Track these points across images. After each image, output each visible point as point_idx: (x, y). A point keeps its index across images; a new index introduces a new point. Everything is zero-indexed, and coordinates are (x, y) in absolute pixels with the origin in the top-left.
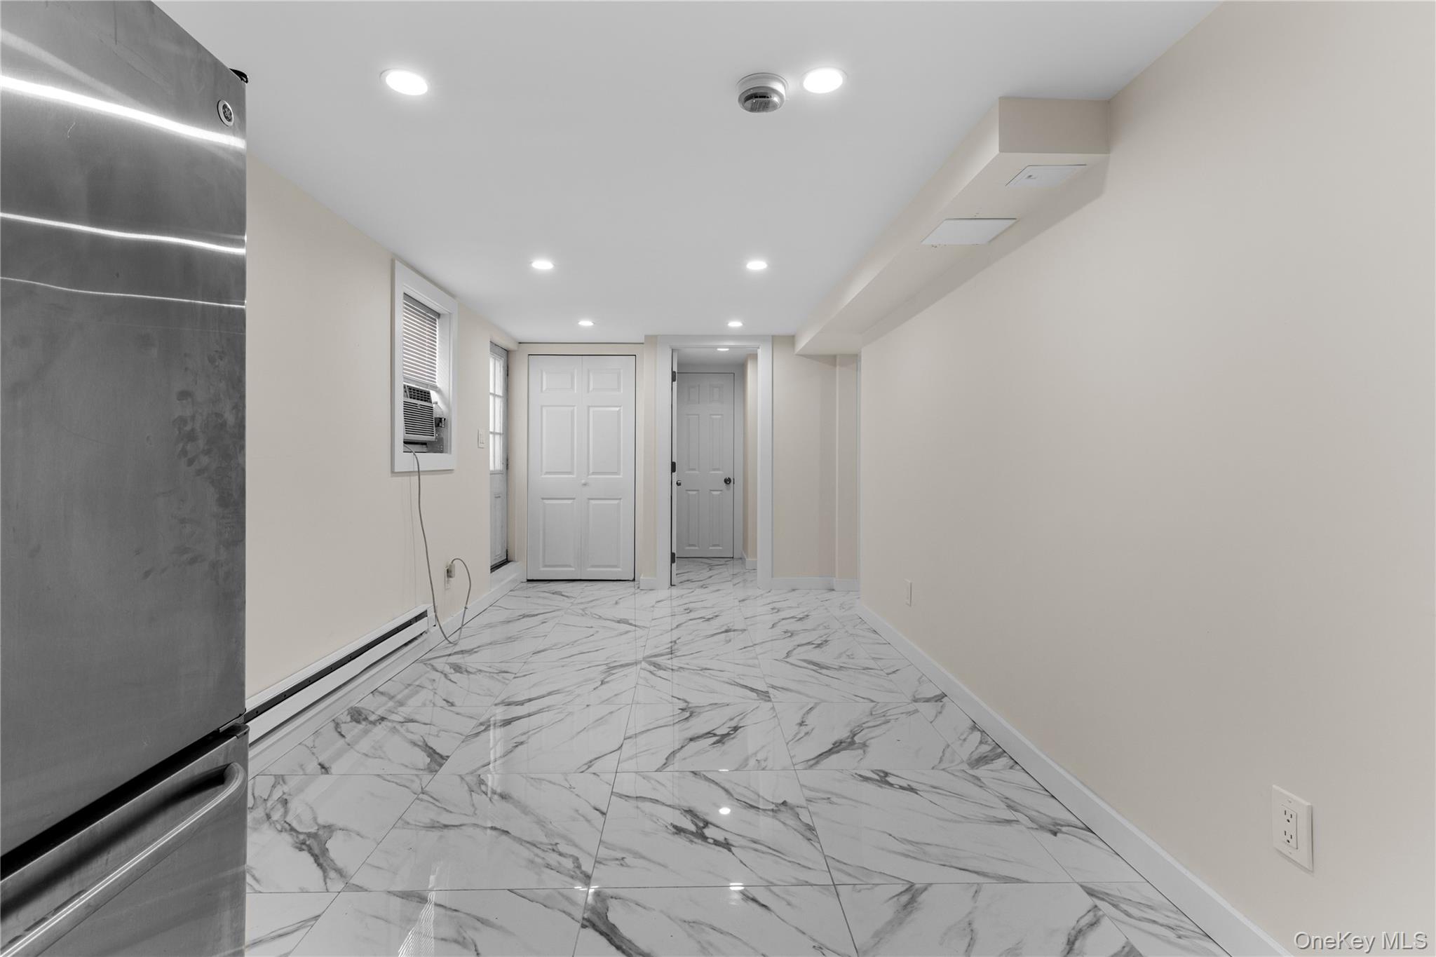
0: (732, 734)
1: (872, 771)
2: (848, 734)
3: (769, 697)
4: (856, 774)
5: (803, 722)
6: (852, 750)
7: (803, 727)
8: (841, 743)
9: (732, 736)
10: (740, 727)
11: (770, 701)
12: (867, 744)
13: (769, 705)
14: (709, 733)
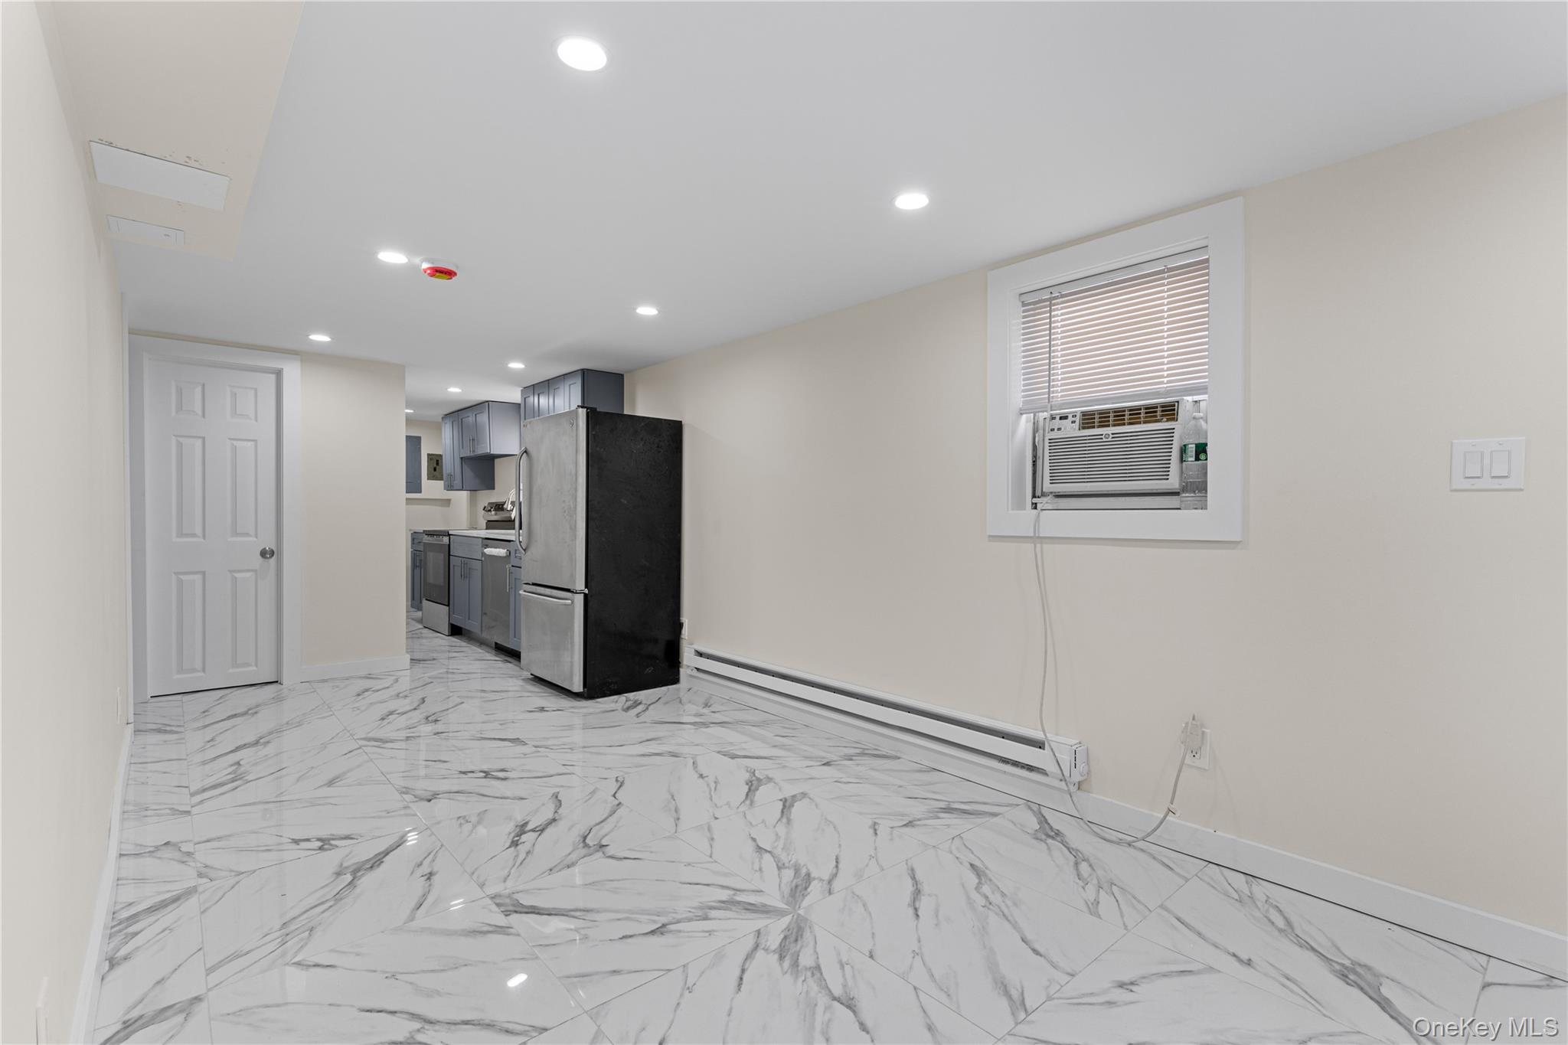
0: (514, 837)
1: (337, 846)
2: (359, 882)
3: (498, 905)
4: (357, 839)
5: (429, 879)
6: (357, 863)
7: (428, 871)
8: (371, 867)
9: (513, 835)
10: (510, 847)
11: (493, 898)
12: (335, 875)
13: (492, 890)
14: (542, 830)
